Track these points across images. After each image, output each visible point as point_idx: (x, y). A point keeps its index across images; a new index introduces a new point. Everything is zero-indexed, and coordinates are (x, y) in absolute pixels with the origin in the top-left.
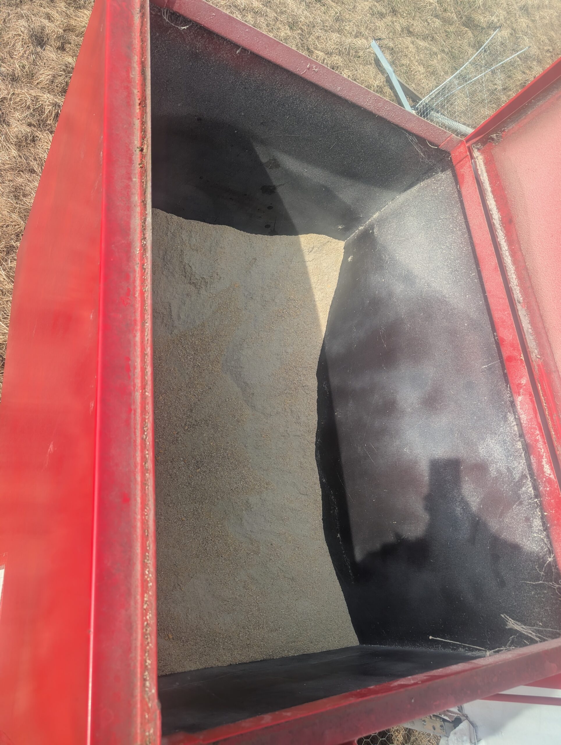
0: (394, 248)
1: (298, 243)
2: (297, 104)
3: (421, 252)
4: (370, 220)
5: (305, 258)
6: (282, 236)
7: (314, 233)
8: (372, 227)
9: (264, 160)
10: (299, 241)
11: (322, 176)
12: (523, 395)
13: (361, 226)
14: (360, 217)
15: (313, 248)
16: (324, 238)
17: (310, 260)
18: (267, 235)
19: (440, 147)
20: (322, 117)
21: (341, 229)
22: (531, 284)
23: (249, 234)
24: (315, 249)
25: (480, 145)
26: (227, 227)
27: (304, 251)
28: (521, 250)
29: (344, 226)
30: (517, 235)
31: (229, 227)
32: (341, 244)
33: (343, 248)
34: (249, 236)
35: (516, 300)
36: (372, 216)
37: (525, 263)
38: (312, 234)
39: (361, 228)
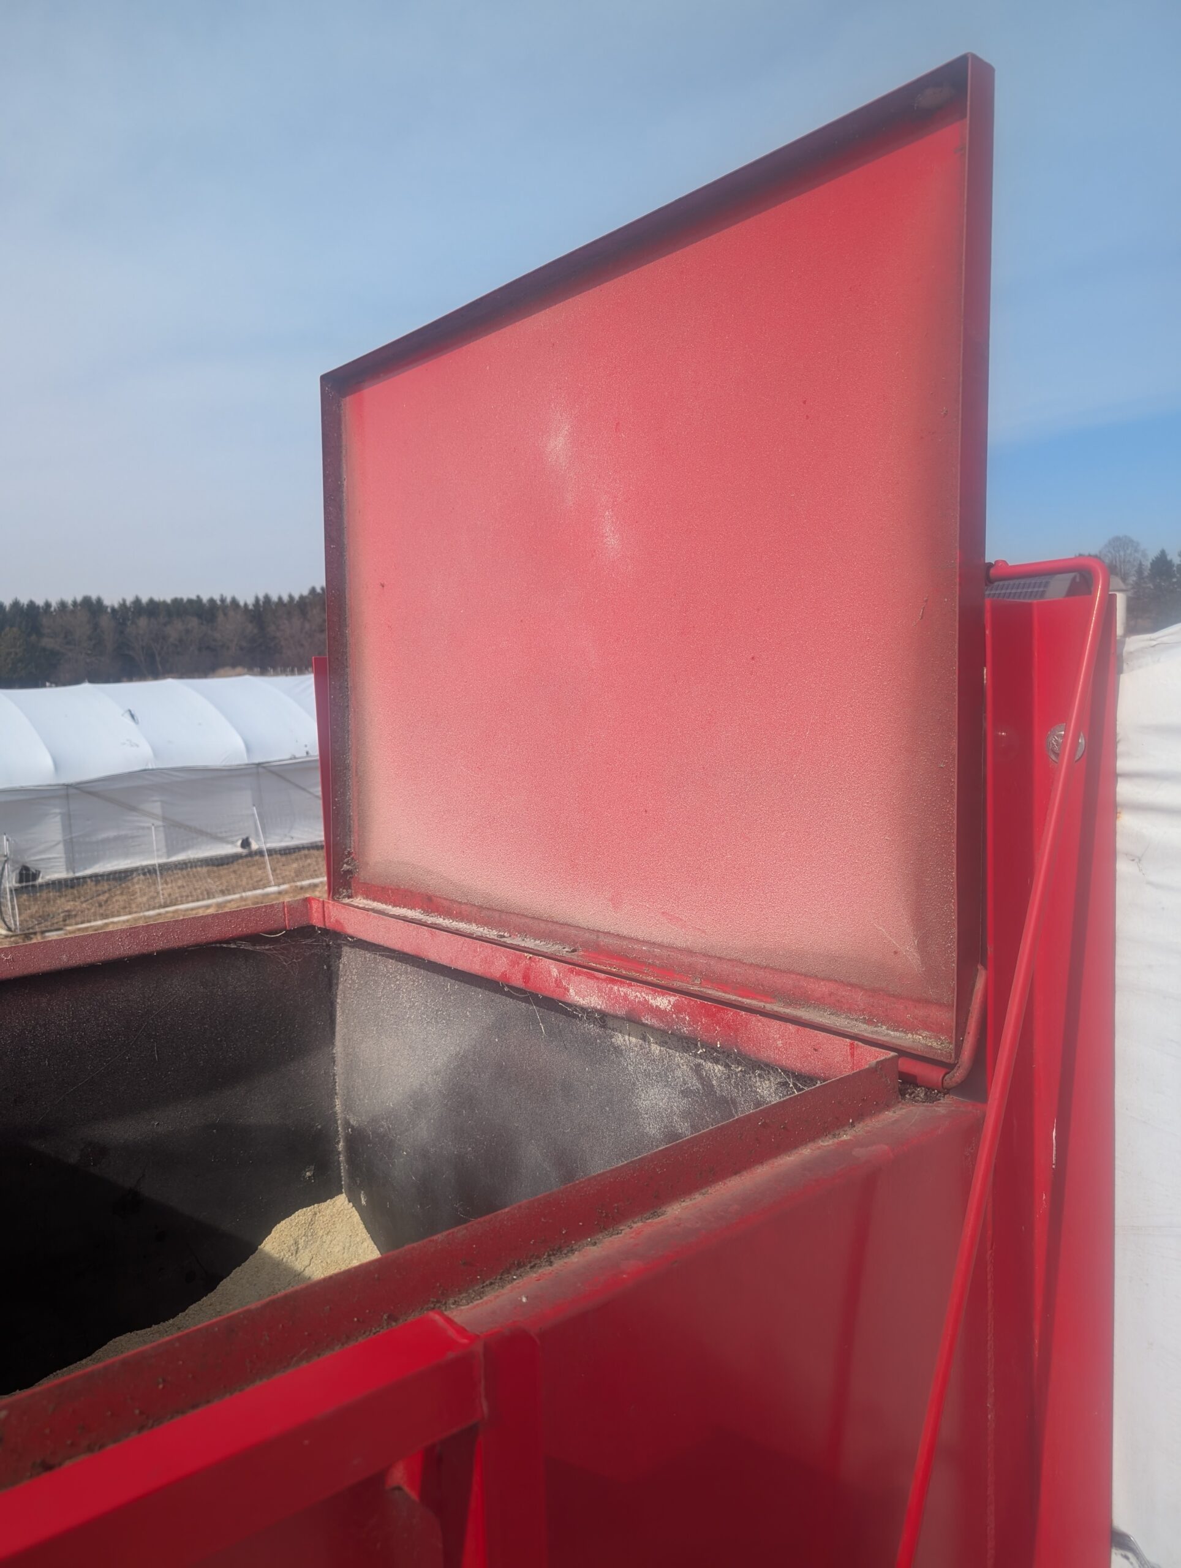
0: (380, 1101)
1: (269, 1260)
2: (43, 1034)
3: (400, 1057)
4: (339, 1122)
5: (295, 1268)
6: (232, 1275)
7: (279, 1222)
8: (347, 1124)
9: (74, 1158)
10: (266, 1254)
11: (188, 1111)
12: (569, 985)
13: (338, 1143)
14: (320, 1130)
15: (296, 1243)
16: (302, 1216)
17: (306, 1263)
18: (206, 1295)
19: (288, 928)
20: (98, 1025)
21: (313, 1175)
22: (499, 911)
23: (171, 1321)
24: (301, 1242)
25: (344, 891)
26: (118, 1339)
27: (285, 1260)
28: (460, 903)
29: (313, 1167)
30: (445, 899)
31: (121, 1338)
32: (341, 1201)
33: (347, 1202)
34: (173, 1325)
35: (496, 938)
36: (335, 1113)
37: (475, 905)
38: (278, 1226)
39: (341, 1146)
